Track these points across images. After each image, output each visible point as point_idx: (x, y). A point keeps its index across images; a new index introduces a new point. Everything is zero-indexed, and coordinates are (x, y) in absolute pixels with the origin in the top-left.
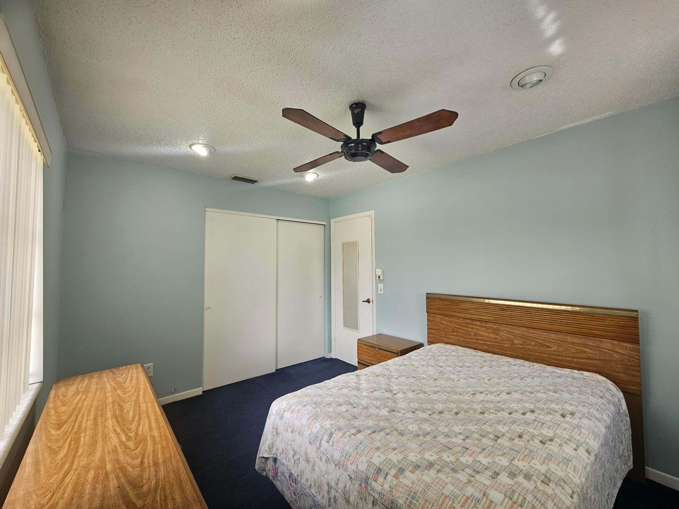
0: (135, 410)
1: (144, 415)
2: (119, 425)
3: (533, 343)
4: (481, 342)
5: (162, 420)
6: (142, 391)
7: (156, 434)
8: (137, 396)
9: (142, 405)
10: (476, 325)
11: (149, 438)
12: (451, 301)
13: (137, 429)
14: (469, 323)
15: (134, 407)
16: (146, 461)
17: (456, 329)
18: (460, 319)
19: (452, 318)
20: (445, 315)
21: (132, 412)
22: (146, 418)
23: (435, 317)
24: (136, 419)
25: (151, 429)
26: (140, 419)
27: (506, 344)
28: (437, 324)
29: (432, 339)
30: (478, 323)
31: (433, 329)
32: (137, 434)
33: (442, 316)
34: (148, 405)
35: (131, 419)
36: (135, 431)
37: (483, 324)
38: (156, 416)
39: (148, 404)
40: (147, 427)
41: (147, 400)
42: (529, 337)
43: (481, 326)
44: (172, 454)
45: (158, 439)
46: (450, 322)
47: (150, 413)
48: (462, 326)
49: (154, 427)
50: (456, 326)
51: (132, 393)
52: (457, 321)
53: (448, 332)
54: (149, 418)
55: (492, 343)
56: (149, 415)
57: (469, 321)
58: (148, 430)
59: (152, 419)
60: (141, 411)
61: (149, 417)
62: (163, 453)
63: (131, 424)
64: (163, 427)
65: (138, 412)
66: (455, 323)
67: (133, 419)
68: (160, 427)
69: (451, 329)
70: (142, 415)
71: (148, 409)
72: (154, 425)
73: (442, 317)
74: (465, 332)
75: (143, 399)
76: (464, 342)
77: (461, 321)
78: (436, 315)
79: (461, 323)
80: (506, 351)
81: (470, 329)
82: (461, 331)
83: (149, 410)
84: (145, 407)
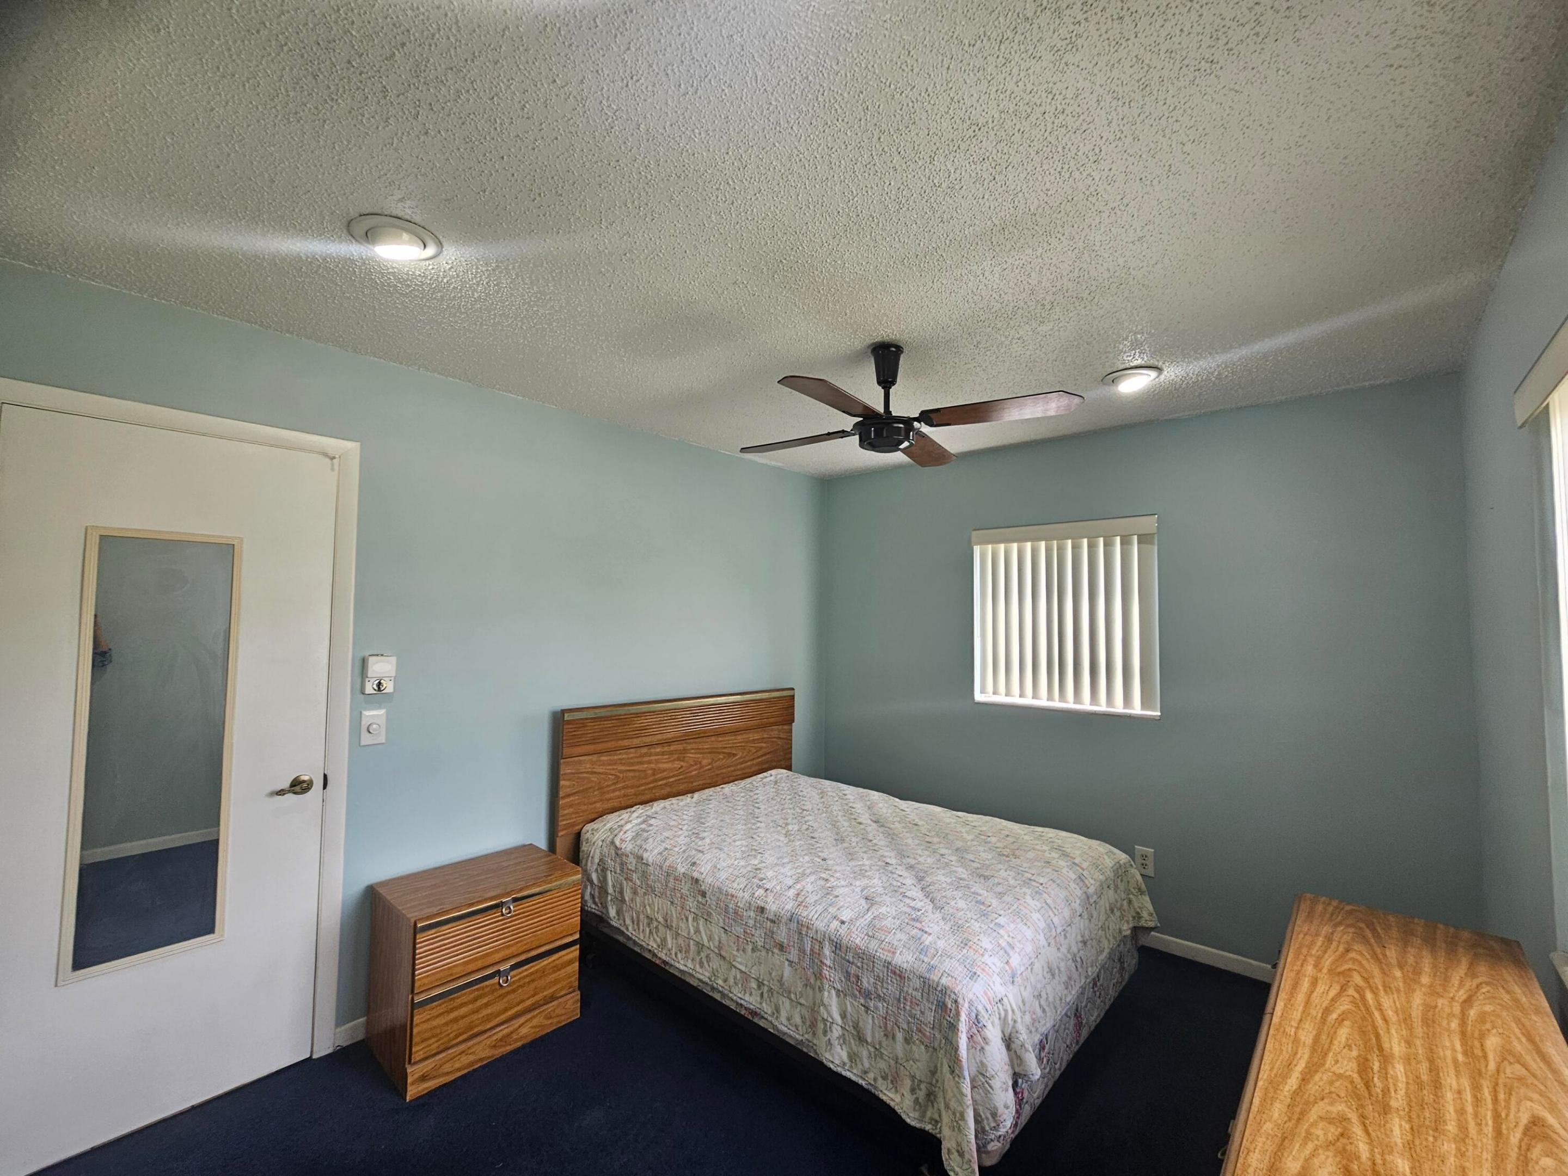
0: (1332, 1037)
1: (1316, 1012)
2: (1375, 1028)
3: (721, 757)
4: (661, 783)
5: (1286, 980)
6: (1287, 1088)
7: (1309, 969)
8: (1308, 1082)
9: (1309, 1041)
10: (657, 754)
11: (1325, 971)
12: (618, 718)
13: (1339, 995)
14: (645, 754)
15: (1329, 1049)
16: (1341, 949)
17: (621, 775)
18: (629, 751)
19: (616, 755)
20: (600, 753)
21: (1339, 1039)
22: (1314, 1005)
23: (580, 762)
24: (1334, 1016)
25: (1314, 982)
26: (1327, 1011)
27: (693, 771)
28: (584, 778)
29: (570, 819)
30: (658, 750)
31: (575, 793)
32: (1343, 989)
33: (596, 756)
34: (1293, 1030)
35: (1347, 1023)
36: (1344, 994)
37: (666, 749)
38: (1291, 993)
39: (1292, 1033)
40: (1321, 988)
41: (1290, 1045)
42: (717, 748)
43: (663, 754)
44: (1301, 936)
45: (1311, 961)
46: (611, 763)
47: (1301, 1009)
48: (632, 764)
49: (1307, 979)
50: (623, 768)
51: (1321, 1103)
52: (624, 756)
53: (608, 786)
54: (1309, 1000)
55: (676, 778)
56: (1305, 1007)
57: (644, 750)
58: (1320, 982)
59: (1303, 995)
60: (1317, 1026)
61: (1307, 1003)
62: (1313, 943)
63: (1349, 1011)
64: (1292, 970)
65: (1326, 1028)
66: (620, 762)
67: (1343, 1020)
68: (1297, 974)
69: (613, 777)
70: (1320, 1015)
71: (1301, 1020)
72: (1305, 984)
73: (594, 758)
74: (637, 774)
75: (1298, 1056)
76: (635, 795)
77: (632, 755)
78: (581, 758)
79: (631, 758)
80: (692, 783)
81: (646, 766)
82: (631, 774)
83: (1299, 1015)
84: (1303, 1029)
